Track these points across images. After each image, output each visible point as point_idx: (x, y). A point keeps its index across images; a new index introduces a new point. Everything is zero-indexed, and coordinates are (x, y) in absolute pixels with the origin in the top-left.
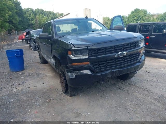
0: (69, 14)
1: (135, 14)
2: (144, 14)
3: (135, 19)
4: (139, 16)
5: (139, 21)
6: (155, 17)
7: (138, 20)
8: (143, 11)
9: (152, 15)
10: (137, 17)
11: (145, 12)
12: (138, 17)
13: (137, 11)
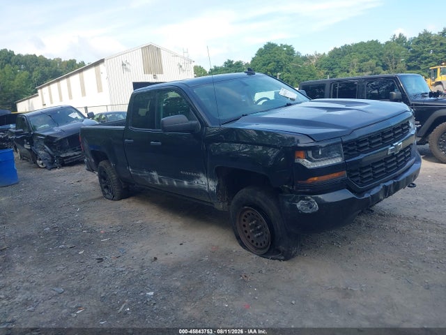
0: (102, 61)
1: (267, 56)
2: (288, 56)
3: (268, 68)
4: (278, 62)
5: (279, 74)
6: (314, 62)
7: (275, 71)
8: (285, 49)
9: (305, 59)
10: (273, 63)
11: (290, 51)
12: (275, 64)
13: (270, 48)
